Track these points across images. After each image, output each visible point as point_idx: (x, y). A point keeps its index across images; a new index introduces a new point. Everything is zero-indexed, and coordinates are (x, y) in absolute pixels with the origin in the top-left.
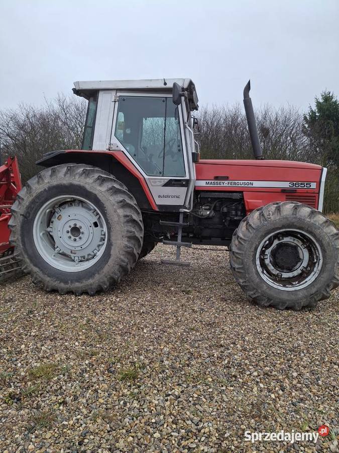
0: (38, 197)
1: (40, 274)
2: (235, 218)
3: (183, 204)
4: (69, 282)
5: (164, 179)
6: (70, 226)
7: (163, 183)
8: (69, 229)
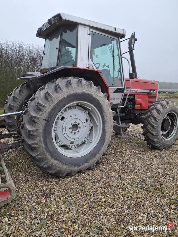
0: (58, 104)
1: (60, 165)
2: (130, 109)
3: (119, 103)
4: (81, 164)
5: (114, 88)
6: (72, 124)
7: (114, 91)
8: (71, 126)
